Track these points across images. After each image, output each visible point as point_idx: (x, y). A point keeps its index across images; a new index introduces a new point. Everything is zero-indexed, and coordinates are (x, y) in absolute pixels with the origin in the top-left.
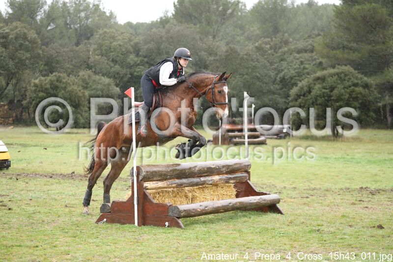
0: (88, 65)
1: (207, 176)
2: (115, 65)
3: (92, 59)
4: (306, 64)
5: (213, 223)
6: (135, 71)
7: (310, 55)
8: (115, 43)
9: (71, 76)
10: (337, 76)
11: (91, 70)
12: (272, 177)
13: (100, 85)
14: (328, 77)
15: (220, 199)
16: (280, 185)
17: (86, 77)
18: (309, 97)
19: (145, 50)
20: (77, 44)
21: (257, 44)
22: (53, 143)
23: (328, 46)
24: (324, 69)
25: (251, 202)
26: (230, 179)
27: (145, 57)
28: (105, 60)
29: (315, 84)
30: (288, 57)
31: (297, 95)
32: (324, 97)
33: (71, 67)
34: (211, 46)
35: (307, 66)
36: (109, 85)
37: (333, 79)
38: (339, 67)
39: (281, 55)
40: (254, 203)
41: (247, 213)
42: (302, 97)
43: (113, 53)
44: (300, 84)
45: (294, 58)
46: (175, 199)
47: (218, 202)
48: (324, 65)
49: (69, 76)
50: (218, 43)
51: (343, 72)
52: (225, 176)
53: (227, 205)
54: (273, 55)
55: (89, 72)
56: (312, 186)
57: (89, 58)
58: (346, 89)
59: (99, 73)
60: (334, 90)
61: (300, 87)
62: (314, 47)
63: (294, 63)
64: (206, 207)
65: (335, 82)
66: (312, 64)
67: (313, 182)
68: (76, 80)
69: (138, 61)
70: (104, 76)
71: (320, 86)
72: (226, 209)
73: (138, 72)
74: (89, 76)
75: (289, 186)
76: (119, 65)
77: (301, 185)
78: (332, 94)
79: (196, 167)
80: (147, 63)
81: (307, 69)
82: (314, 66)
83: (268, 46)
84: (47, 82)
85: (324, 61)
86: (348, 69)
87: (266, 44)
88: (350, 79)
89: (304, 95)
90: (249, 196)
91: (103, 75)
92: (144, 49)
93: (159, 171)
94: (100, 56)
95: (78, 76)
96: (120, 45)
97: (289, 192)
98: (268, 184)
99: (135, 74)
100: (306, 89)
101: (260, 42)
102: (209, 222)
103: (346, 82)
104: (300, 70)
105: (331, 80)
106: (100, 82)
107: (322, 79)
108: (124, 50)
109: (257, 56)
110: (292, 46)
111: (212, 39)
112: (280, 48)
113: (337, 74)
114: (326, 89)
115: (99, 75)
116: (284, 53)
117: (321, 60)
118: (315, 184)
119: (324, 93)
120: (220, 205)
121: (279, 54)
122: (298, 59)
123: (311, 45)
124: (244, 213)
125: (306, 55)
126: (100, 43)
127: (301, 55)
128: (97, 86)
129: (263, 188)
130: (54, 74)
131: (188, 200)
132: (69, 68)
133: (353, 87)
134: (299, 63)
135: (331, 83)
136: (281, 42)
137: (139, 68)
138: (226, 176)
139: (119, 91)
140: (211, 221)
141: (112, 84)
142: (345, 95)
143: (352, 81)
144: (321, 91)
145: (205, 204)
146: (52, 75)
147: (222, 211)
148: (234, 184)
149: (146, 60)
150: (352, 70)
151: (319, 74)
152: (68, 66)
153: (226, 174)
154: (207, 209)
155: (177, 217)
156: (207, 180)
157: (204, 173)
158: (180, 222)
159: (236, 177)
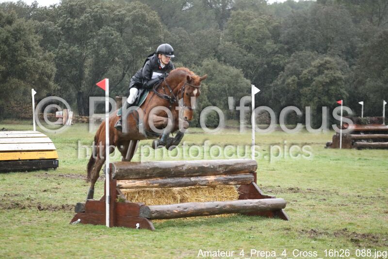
1: (200, 176)
25: (245, 205)
26: (231, 180)
40: (249, 207)
52: (223, 177)
90: (246, 199)
120: (204, 207)
138: (225, 176)
145: (185, 205)
147: (206, 213)
153: (225, 174)
154: (186, 210)
155: (148, 218)
156: (199, 181)
157: (194, 173)
158: (151, 223)
159: (237, 178)
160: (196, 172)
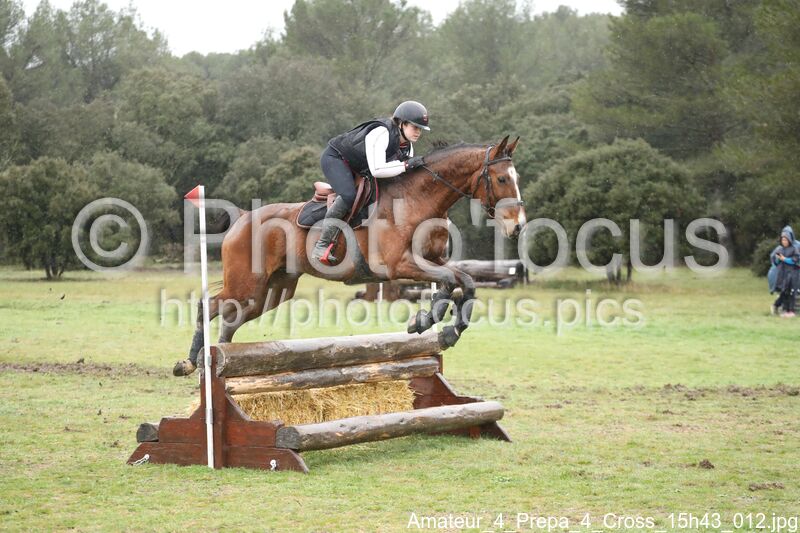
0: (109, 139)
1: (354, 365)
2: (166, 139)
3: (118, 130)
4: (553, 135)
5: (367, 461)
6: (206, 153)
7: (561, 116)
8: (165, 96)
9: (75, 163)
10: (616, 160)
11: (116, 152)
12: (487, 365)
13: (134, 181)
14: (600, 162)
15: (382, 411)
16: (503, 382)
17: (107, 165)
18: (561, 203)
19: (226, 109)
20: (88, 98)
21: (454, 97)
22: (40, 302)
23: (597, 99)
24: (589, 146)
25: (444, 417)
26: (402, 370)
27: (227, 124)
28: (146, 130)
29: (573, 177)
30: (517, 123)
31: (536, 198)
32: (591, 202)
33: (75, 144)
34: (362, 101)
35: (556, 140)
36: (154, 180)
37: (608, 166)
38: (622, 141)
39: (503, 118)
40: (450, 419)
41: (436, 440)
42: (546, 203)
43: (162, 117)
44: (542, 177)
45: (531, 124)
46: (290, 412)
47: (377, 417)
48: (591, 138)
49: (71, 164)
50: (374, 95)
51: (629, 152)
52: (390, 366)
53: (396, 425)
54: (487, 117)
55: (114, 155)
56: (568, 383)
57: (112, 126)
58: (636, 187)
59: (132, 156)
60: (610, 188)
61: (542, 182)
62: (570, 101)
63: (531, 133)
64: (354, 428)
65: (613, 173)
66: (567, 136)
67: (569, 374)
68: (85, 172)
69: (212, 131)
70: (143, 164)
71: (582, 180)
72: (394, 432)
73: (211, 154)
74: (114, 164)
75: (521, 384)
76: (174, 141)
77: (545, 381)
78: (606, 196)
79: (332, 346)
80: (231, 135)
81: (556, 146)
82: (571, 141)
83: (477, 100)
84: (26, 175)
85: (590, 129)
86: (640, 144)
87: (473, 95)
88: (642, 165)
89: (551, 199)
90: (440, 405)
91: (142, 161)
92: (225, 107)
93: (258, 356)
94: (135, 123)
95: (91, 163)
96: (175, 100)
97: (521, 396)
98: (479, 380)
99: (207, 158)
100: (554, 186)
101: (460, 92)
102: (358, 459)
103: (636, 171)
104: (542, 149)
105: (605, 166)
106: (135, 175)
107: (588, 167)
108: (184, 110)
109: (454, 120)
110: (525, 99)
111: (363, 87)
112: (501, 103)
113: (617, 156)
114: (595, 186)
115: (131, 161)
116: (510, 115)
117: (584, 128)
118: (576, 379)
119: (591, 195)
120: (381, 424)
121: (499, 116)
122: (538, 126)
123: (564, 97)
124: (431, 440)
125: (555, 118)
126: (134, 96)
127: (543, 117)
128: (131, 183)
129: (468, 388)
130: (41, 159)
131: (316, 414)
132: (71, 147)
133: (649, 182)
134: (539, 133)
135: (605, 174)
136: (503, 92)
137: (214, 146)
138: (394, 364)
139: (175, 194)
140: (365, 457)
141: (159, 179)
142: (634, 199)
143: (647, 170)
144: (585, 190)
145: (351, 421)
146: (37, 162)
147: (385, 435)
148: (409, 382)
149: (229, 129)
150: (646, 146)
151: (581, 155)
152: (70, 142)
153: (394, 360)
154: (354, 431)
155: (293, 450)
156: (356, 373)
157: (347, 360)
158: (300, 458)
159: (414, 367)
160: (350, 358)
